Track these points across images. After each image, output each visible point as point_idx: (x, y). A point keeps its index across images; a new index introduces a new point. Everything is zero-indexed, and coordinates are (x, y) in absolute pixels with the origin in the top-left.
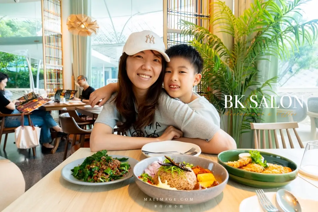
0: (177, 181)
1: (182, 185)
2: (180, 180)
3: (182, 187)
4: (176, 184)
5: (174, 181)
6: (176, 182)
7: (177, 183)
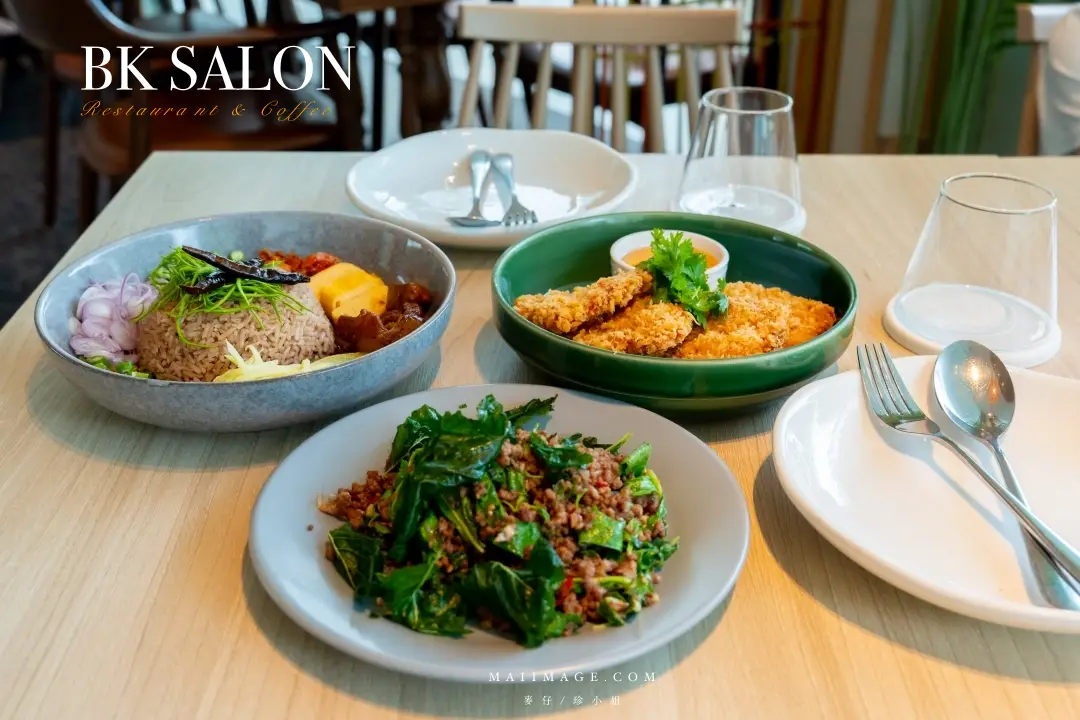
0: (278, 335)
1: (301, 343)
2: (287, 326)
3: (303, 352)
4: (280, 346)
5: (269, 340)
6: (275, 339)
7: (282, 342)
